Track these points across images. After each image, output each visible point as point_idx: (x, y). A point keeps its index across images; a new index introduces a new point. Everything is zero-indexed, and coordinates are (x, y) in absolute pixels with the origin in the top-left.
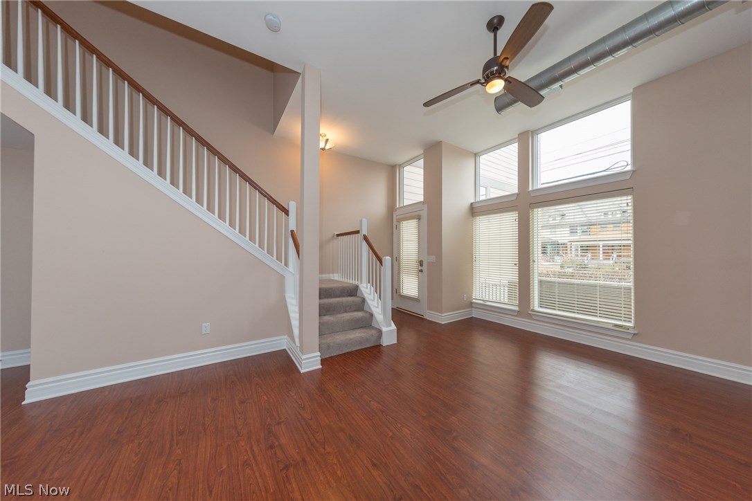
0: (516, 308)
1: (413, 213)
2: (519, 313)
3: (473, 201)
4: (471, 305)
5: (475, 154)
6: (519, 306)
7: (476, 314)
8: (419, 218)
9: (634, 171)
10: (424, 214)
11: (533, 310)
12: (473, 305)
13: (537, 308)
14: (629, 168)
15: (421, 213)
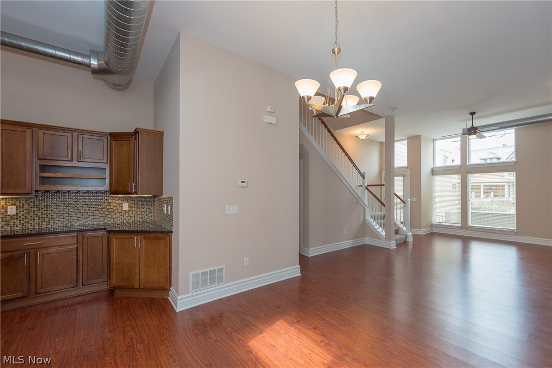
0: (460, 225)
1: (401, 172)
2: (461, 228)
3: (432, 167)
4: (432, 225)
5: (434, 140)
6: (461, 224)
7: (435, 230)
8: (404, 176)
9: (516, 162)
10: (408, 174)
11: (469, 226)
12: (433, 225)
13: (470, 225)
14: (514, 159)
15: (406, 173)
